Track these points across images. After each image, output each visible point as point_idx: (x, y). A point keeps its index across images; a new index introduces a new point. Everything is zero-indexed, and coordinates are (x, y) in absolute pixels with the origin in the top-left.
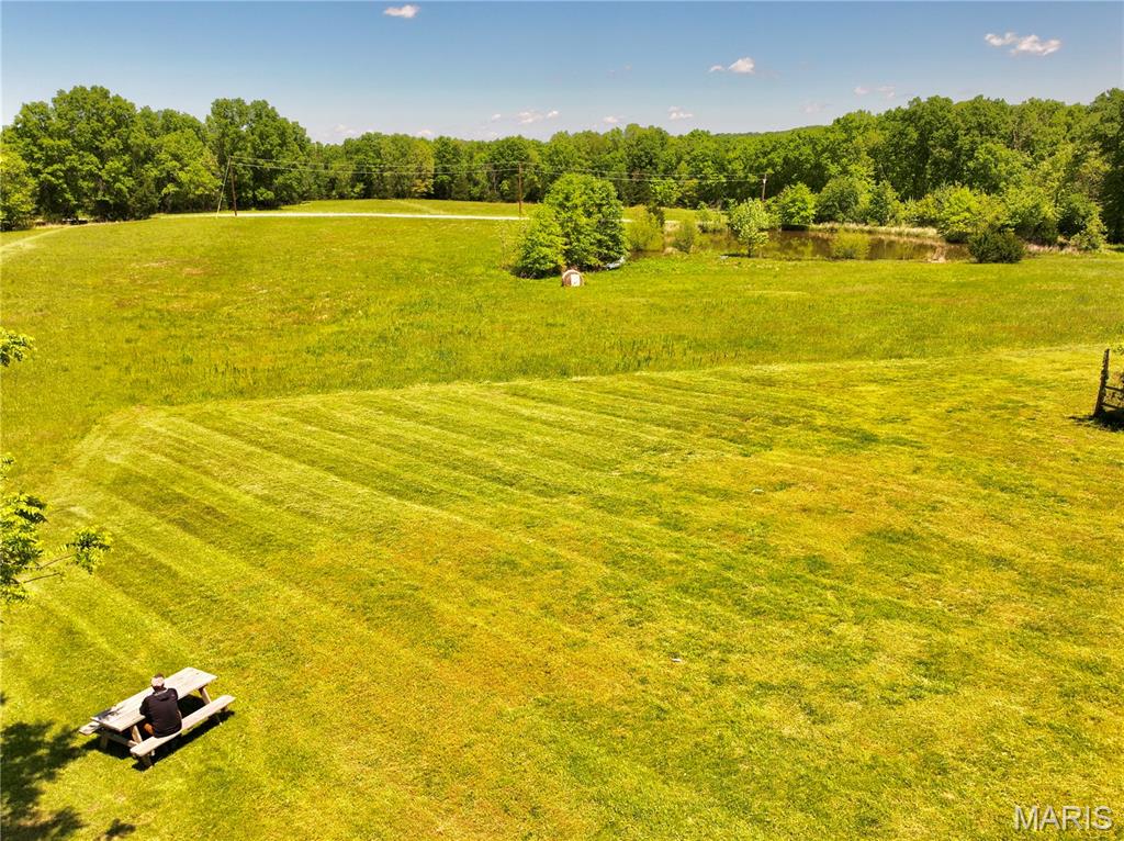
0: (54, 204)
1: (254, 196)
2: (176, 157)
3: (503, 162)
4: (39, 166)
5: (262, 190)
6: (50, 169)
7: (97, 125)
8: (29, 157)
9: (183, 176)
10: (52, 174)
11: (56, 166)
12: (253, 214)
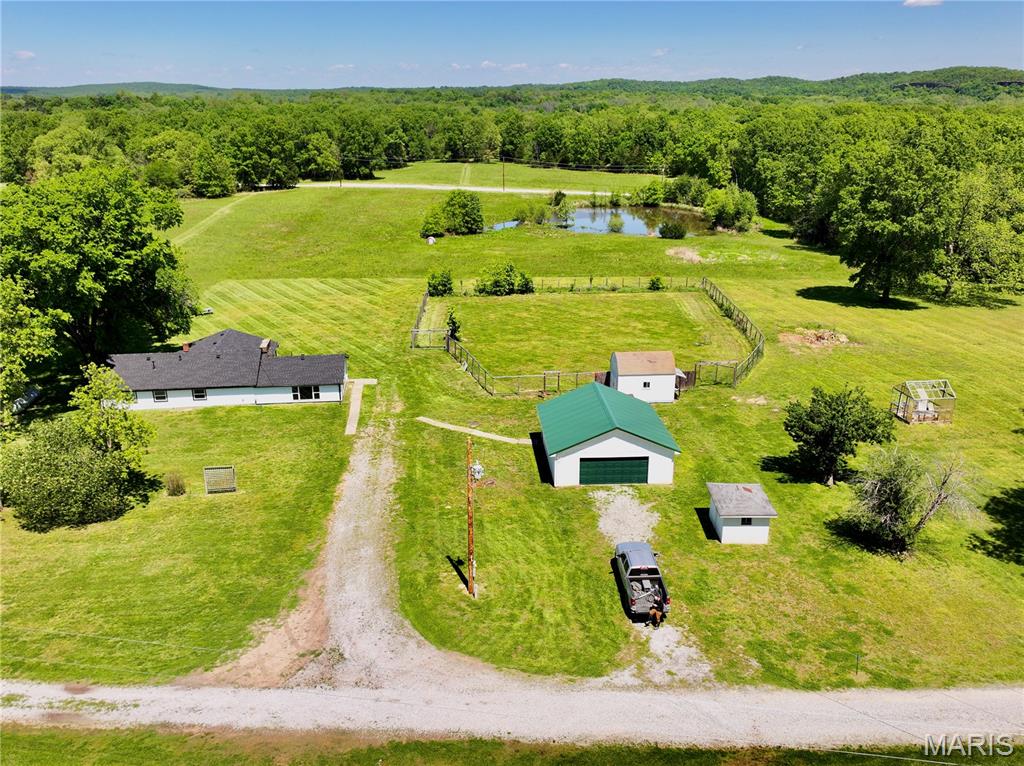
2: (317, 149)
5: (362, 168)
6: (245, 164)
7: (268, 139)
8: (235, 157)
9: (319, 160)
11: (248, 162)
12: (358, 183)
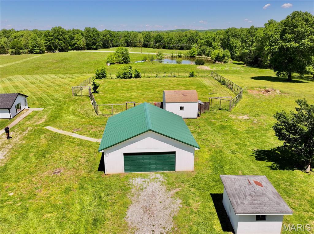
0: (50, 49)
1: (92, 47)
3: (157, 39)
4: (47, 42)
5: (93, 46)
6: (49, 42)
7: (58, 34)
8: (46, 40)
10: (50, 43)
11: (50, 42)
12: (92, 51)
